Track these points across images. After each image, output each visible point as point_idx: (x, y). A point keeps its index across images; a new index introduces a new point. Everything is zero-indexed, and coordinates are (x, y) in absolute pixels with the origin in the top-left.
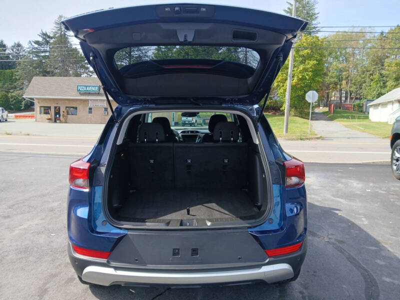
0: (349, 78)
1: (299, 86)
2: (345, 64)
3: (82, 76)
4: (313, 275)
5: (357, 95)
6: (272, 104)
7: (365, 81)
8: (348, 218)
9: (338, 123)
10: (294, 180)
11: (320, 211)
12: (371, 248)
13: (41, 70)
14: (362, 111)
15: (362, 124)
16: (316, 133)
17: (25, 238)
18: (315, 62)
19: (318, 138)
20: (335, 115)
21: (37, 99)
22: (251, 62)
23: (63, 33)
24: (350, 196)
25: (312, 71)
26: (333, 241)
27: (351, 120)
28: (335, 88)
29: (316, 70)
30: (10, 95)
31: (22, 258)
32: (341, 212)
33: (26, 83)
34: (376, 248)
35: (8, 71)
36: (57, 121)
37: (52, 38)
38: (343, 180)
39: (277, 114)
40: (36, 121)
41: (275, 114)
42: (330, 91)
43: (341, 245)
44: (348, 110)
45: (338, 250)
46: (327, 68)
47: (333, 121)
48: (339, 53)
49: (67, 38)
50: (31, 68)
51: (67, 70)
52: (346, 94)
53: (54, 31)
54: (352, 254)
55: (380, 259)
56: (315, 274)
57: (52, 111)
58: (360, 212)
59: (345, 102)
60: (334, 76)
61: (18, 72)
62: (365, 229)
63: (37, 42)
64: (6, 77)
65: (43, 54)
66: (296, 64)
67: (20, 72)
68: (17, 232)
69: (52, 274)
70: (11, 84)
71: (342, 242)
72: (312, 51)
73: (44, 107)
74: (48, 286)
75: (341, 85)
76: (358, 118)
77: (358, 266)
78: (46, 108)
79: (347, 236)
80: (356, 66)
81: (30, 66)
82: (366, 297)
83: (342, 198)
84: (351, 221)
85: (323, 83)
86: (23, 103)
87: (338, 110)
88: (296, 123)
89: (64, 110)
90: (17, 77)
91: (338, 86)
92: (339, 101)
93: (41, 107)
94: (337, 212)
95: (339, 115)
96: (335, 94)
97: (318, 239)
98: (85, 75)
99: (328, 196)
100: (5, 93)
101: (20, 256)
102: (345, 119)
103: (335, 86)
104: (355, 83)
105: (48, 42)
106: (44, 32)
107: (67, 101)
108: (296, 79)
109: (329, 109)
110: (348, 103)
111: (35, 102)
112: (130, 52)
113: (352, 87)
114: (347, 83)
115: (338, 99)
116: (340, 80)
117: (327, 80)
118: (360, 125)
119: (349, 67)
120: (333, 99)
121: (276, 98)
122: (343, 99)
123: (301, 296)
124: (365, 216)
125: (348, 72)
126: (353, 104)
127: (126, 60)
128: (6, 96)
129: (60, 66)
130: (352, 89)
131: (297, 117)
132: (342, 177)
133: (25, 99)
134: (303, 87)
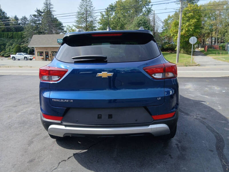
0: (217, 30)
1: (186, 35)
2: (214, 22)
3: (60, 34)
4: (185, 135)
5: (221, 40)
6: (170, 47)
7: (227, 31)
8: (210, 106)
9: (210, 57)
10: (171, 75)
11: (193, 102)
12: (222, 121)
13: (37, 31)
14: (224, 50)
15: (224, 57)
16: (196, 63)
17: (24, 117)
18: (196, 20)
19: (196, 65)
20: (208, 52)
21: (36, 47)
22: (157, 21)
23: (48, 9)
24: (212, 95)
25: (194, 26)
26: (199, 118)
27: (217, 55)
28: (208, 36)
29: (196, 25)
30: (21, 46)
31: (21, 126)
32: (206, 103)
33: (29, 38)
34: (225, 122)
35: (19, 32)
36: (47, 60)
37: (42, 13)
38: (209, 86)
39: (173, 52)
40: (36, 60)
41: (172, 52)
42: (205, 38)
43: (203, 120)
44: (216, 49)
45: (202, 123)
46: (204, 24)
47: (206, 56)
48: (211, 15)
49: (51, 12)
50: (32, 30)
51: (51, 31)
52: (215, 40)
53: (44, 8)
54: (210, 125)
55: (227, 128)
56: (186, 135)
57: (44, 54)
58: (217, 103)
59: (214, 44)
60: (207, 29)
61: (25, 33)
62: (219, 112)
63: (35, 16)
64: (19, 36)
65: (38, 22)
66: (184, 22)
67: (26, 33)
68: (19, 114)
69: (37, 134)
70: (22, 40)
71: (205, 118)
72: (194, 14)
73: (39, 52)
74: (34, 140)
75: (212, 34)
76: (222, 54)
77: (213, 131)
78: (41, 53)
79: (208, 115)
80: (221, 22)
81: (32, 29)
82: (216, 147)
83: (207, 96)
84: (211, 108)
85: (201, 33)
86: (29, 50)
87: (210, 49)
88: (184, 57)
89: (51, 53)
90: (25, 36)
91: (210, 35)
92: (211, 44)
93: (38, 52)
94: (203, 103)
95: (210, 52)
96: (208, 40)
97: (190, 117)
98: (62, 33)
99: (199, 94)
100: (19, 45)
101: (20, 125)
102: (214, 55)
103: (208, 35)
104: (220, 33)
105: (40, 15)
106: (38, 9)
107: (52, 49)
108: (184, 31)
109: (204, 49)
110: (216, 45)
111: (35, 49)
112: (87, 19)
113: (218, 35)
114: (216, 32)
115: (210, 43)
116: (212, 31)
117: (203, 31)
118: (222, 58)
119: (217, 23)
120: (207, 43)
121: (172, 43)
122: (213, 43)
123: (176, 146)
124: (220, 105)
125: (216, 26)
126: (219, 45)
127: (84, 23)
128: (19, 47)
129: (48, 29)
130: (219, 37)
131: (185, 54)
132: (208, 85)
133: (29, 48)
134: (188, 36)
